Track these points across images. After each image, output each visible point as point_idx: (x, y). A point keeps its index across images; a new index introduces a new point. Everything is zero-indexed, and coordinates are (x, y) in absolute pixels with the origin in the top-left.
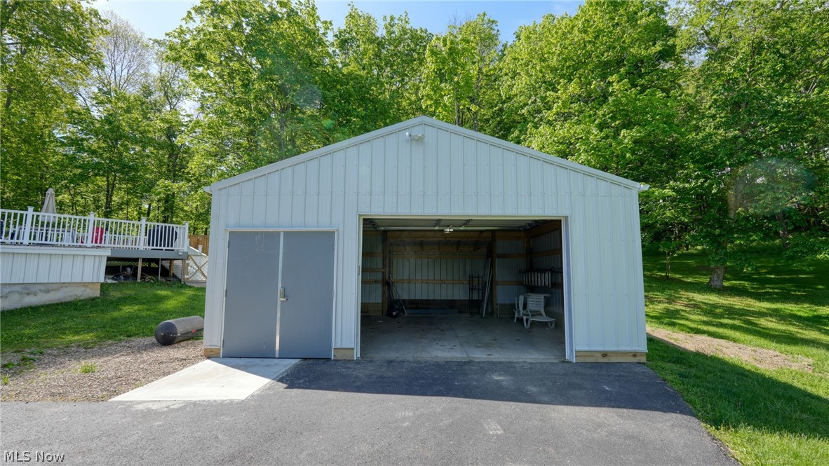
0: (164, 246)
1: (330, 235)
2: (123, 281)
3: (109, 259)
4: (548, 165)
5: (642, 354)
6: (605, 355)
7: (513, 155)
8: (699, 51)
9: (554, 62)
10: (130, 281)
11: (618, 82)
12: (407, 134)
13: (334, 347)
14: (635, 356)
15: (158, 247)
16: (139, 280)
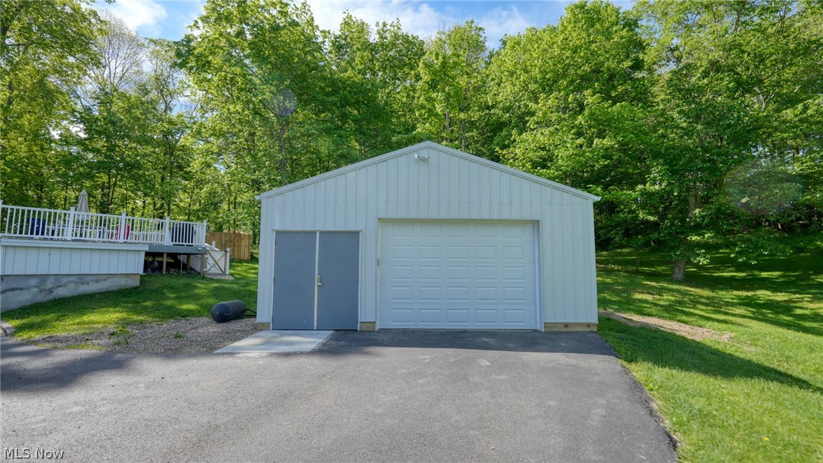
0: (186, 242)
1: (355, 234)
2: (151, 273)
3: (147, 254)
4: (525, 180)
5: (594, 325)
6: (566, 325)
7: (498, 172)
8: (668, 64)
9: (536, 72)
10: (157, 273)
11: (592, 96)
12: (416, 156)
13: (359, 321)
14: (588, 326)
15: (180, 243)
16: (164, 273)
